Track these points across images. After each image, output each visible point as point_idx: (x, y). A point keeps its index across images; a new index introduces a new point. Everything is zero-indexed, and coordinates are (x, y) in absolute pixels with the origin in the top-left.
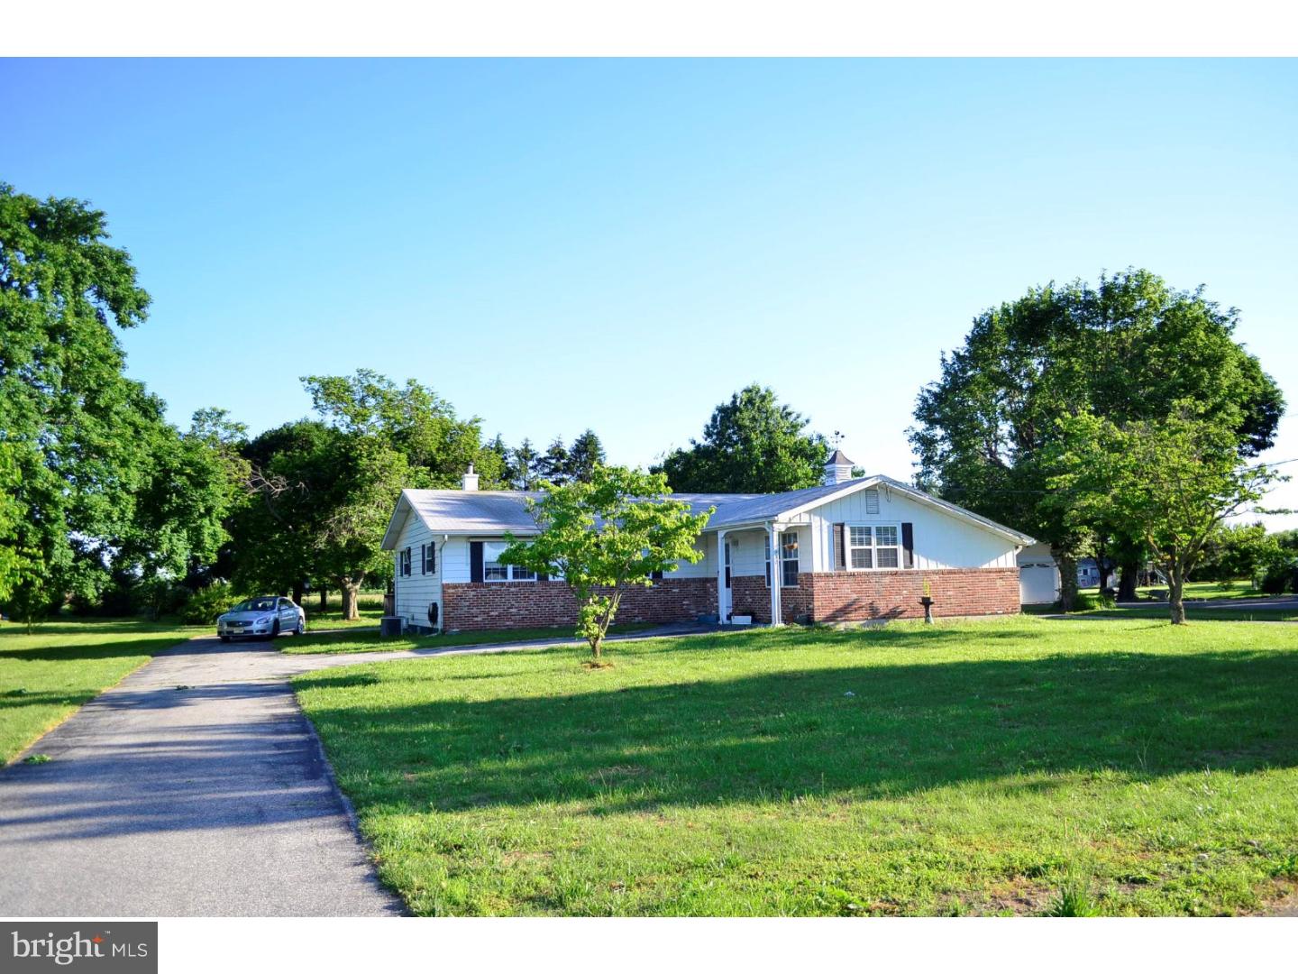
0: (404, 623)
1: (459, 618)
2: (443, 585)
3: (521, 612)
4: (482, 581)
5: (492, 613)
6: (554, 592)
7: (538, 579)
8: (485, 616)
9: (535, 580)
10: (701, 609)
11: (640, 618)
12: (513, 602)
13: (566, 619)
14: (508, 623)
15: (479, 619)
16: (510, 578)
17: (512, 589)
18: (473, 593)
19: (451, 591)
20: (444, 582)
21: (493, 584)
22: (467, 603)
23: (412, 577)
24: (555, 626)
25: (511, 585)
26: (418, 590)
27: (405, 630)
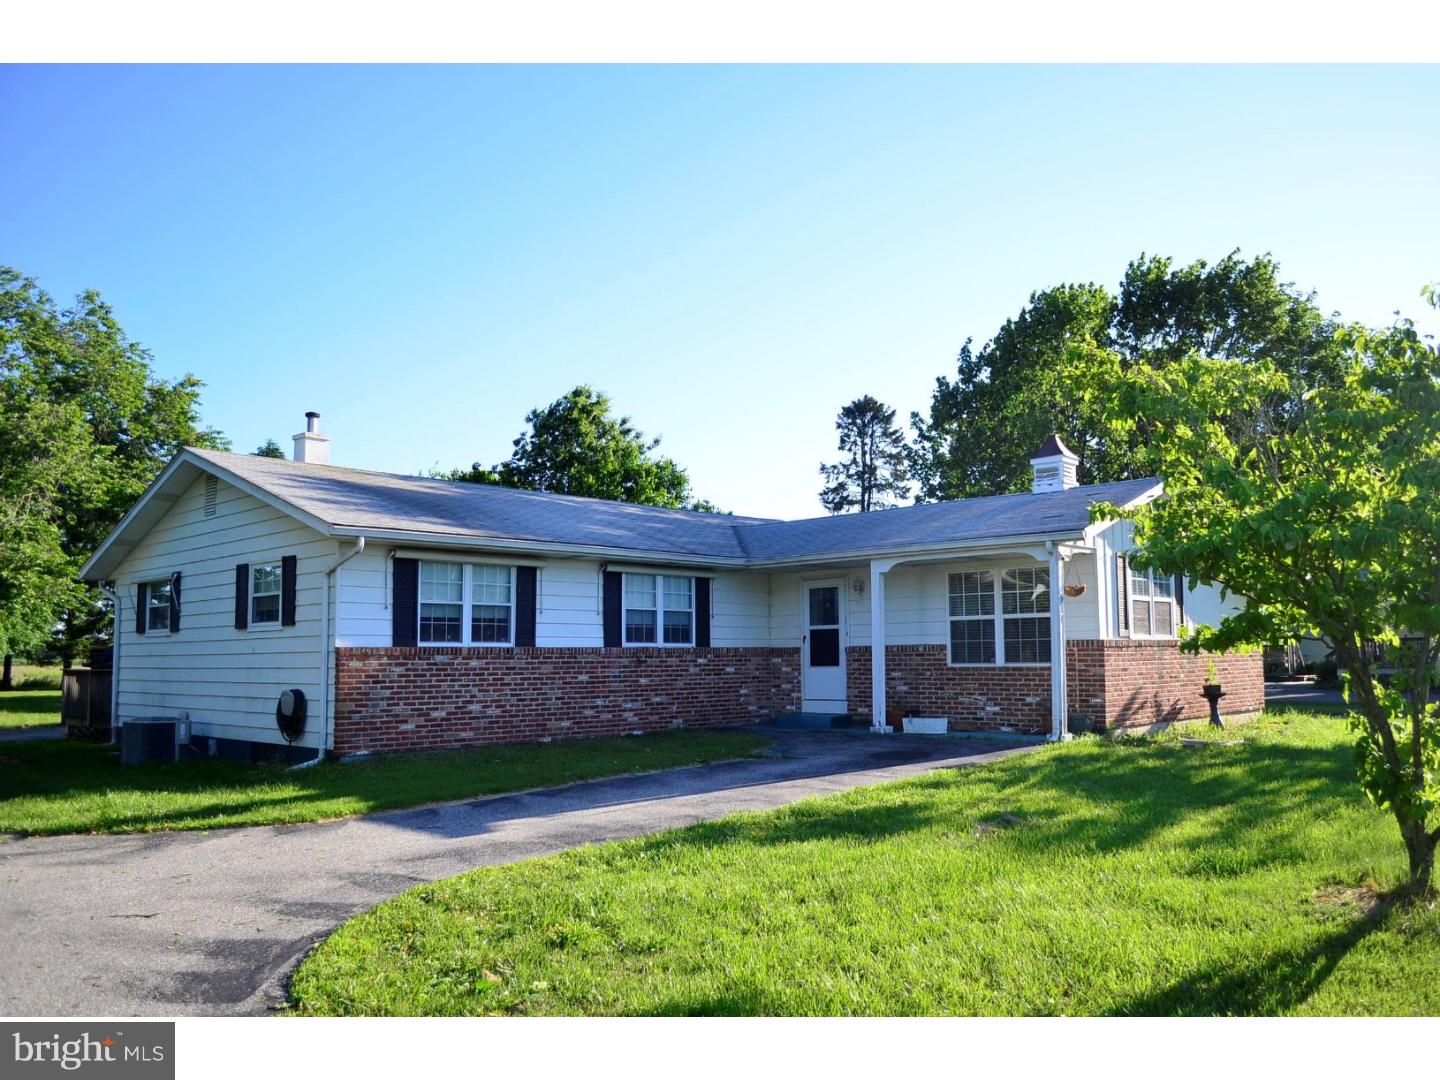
0: (182, 734)
1: (368, 726)
2: (337, 651)
3: (489, 712)
4: (416, 645)
5: (435, 714)
6: (547, 669)
7: (518, 644)
8: (422, 721)
9: (511, 644)
10: (764, 703)
11: (681, 721)
12: (475, 690)
13: (566, 724)
14: (464, 735)
15: (410, 726)
16: (467, 641)
17: (474, 663)
18: (399, 670)
19: (355, 664)
20: (339, 643)
21: (439, 651)
22: (387, 693)
23: (181, 636)
24: (548, 739)
25: (473, 653)
26: (236, 662)
27: (182, 746)
